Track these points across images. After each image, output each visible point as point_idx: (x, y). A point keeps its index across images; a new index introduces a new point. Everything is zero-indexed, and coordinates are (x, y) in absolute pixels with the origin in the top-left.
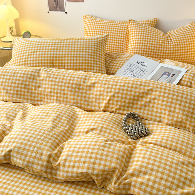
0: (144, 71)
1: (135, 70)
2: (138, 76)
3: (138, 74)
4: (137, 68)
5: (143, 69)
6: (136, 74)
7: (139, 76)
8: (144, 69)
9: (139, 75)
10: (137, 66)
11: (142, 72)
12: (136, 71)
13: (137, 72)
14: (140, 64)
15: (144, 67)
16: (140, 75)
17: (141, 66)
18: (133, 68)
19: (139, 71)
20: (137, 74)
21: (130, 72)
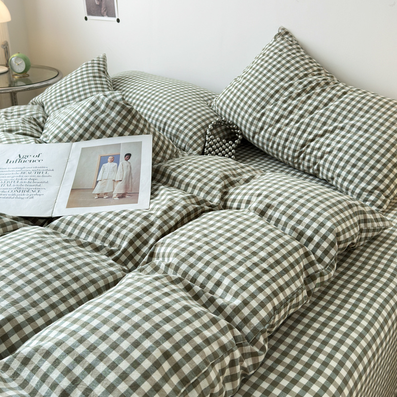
0: (44, 172)
1: (15, 178)
2: (34, 187)
3: (32, 184)
4: (18, 172)
5: (36, 169)
6: (25, 187)
7: (37, 187)
8: (39, 169)
9: (35, 184)
10: (15, 170)
11: (38, 175)
12: (20, 181)
13: (23, 181)
14: (20, 161)
15: (37, 164)
16: (39, 184)
17: (27, 164)
18: (7, 176)
19: (29, 178)
20: (27, 184)
21: (4, 187)
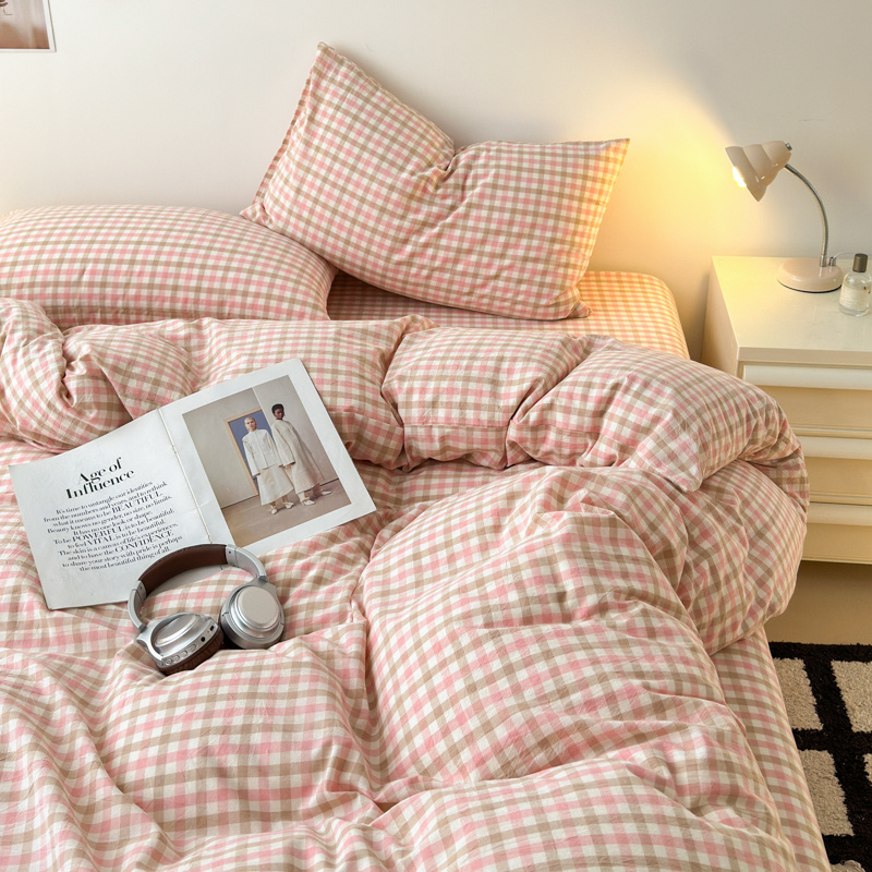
0: (153, 493)
1: (109, 523)
3: (148, 525)
14: (94, 488)
19: (134, 515)
20: (140, 527)
21: (103, 544)
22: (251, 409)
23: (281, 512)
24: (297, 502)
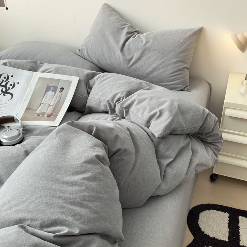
22: (55, 85)
23: (38, 116)
24: (43, 116)
